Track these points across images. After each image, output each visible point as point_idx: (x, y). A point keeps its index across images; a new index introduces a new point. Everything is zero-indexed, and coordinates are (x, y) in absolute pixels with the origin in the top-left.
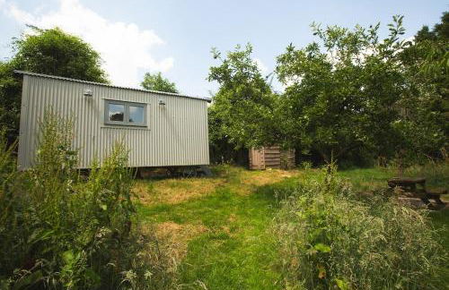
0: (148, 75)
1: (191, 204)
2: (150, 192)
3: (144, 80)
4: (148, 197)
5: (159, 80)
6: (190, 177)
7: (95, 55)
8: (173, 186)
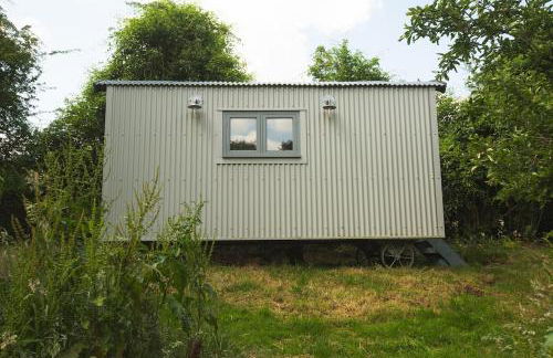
0: (321, 49)
1: (376, 327)
2: (297, 291)
3: (313, 63)
4: (290, 301)
5: (345, 57)
6: (397, 265)
7: (224, 30)
8: (350, 283)
